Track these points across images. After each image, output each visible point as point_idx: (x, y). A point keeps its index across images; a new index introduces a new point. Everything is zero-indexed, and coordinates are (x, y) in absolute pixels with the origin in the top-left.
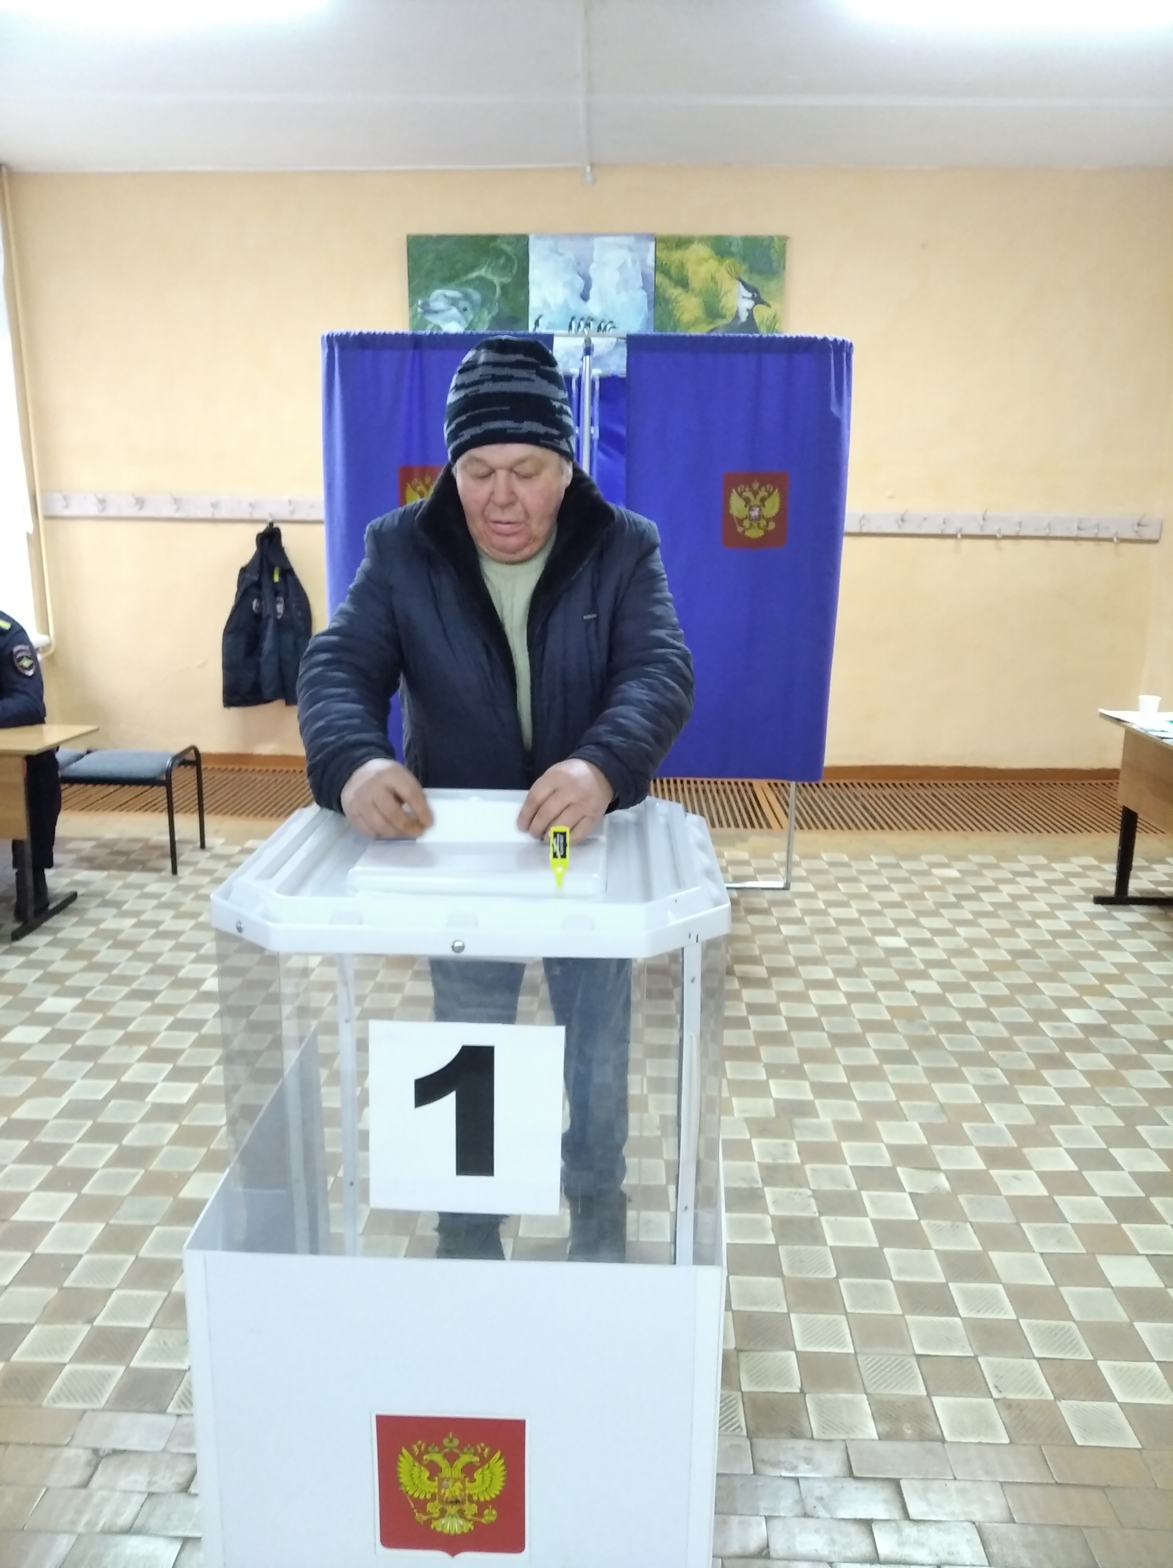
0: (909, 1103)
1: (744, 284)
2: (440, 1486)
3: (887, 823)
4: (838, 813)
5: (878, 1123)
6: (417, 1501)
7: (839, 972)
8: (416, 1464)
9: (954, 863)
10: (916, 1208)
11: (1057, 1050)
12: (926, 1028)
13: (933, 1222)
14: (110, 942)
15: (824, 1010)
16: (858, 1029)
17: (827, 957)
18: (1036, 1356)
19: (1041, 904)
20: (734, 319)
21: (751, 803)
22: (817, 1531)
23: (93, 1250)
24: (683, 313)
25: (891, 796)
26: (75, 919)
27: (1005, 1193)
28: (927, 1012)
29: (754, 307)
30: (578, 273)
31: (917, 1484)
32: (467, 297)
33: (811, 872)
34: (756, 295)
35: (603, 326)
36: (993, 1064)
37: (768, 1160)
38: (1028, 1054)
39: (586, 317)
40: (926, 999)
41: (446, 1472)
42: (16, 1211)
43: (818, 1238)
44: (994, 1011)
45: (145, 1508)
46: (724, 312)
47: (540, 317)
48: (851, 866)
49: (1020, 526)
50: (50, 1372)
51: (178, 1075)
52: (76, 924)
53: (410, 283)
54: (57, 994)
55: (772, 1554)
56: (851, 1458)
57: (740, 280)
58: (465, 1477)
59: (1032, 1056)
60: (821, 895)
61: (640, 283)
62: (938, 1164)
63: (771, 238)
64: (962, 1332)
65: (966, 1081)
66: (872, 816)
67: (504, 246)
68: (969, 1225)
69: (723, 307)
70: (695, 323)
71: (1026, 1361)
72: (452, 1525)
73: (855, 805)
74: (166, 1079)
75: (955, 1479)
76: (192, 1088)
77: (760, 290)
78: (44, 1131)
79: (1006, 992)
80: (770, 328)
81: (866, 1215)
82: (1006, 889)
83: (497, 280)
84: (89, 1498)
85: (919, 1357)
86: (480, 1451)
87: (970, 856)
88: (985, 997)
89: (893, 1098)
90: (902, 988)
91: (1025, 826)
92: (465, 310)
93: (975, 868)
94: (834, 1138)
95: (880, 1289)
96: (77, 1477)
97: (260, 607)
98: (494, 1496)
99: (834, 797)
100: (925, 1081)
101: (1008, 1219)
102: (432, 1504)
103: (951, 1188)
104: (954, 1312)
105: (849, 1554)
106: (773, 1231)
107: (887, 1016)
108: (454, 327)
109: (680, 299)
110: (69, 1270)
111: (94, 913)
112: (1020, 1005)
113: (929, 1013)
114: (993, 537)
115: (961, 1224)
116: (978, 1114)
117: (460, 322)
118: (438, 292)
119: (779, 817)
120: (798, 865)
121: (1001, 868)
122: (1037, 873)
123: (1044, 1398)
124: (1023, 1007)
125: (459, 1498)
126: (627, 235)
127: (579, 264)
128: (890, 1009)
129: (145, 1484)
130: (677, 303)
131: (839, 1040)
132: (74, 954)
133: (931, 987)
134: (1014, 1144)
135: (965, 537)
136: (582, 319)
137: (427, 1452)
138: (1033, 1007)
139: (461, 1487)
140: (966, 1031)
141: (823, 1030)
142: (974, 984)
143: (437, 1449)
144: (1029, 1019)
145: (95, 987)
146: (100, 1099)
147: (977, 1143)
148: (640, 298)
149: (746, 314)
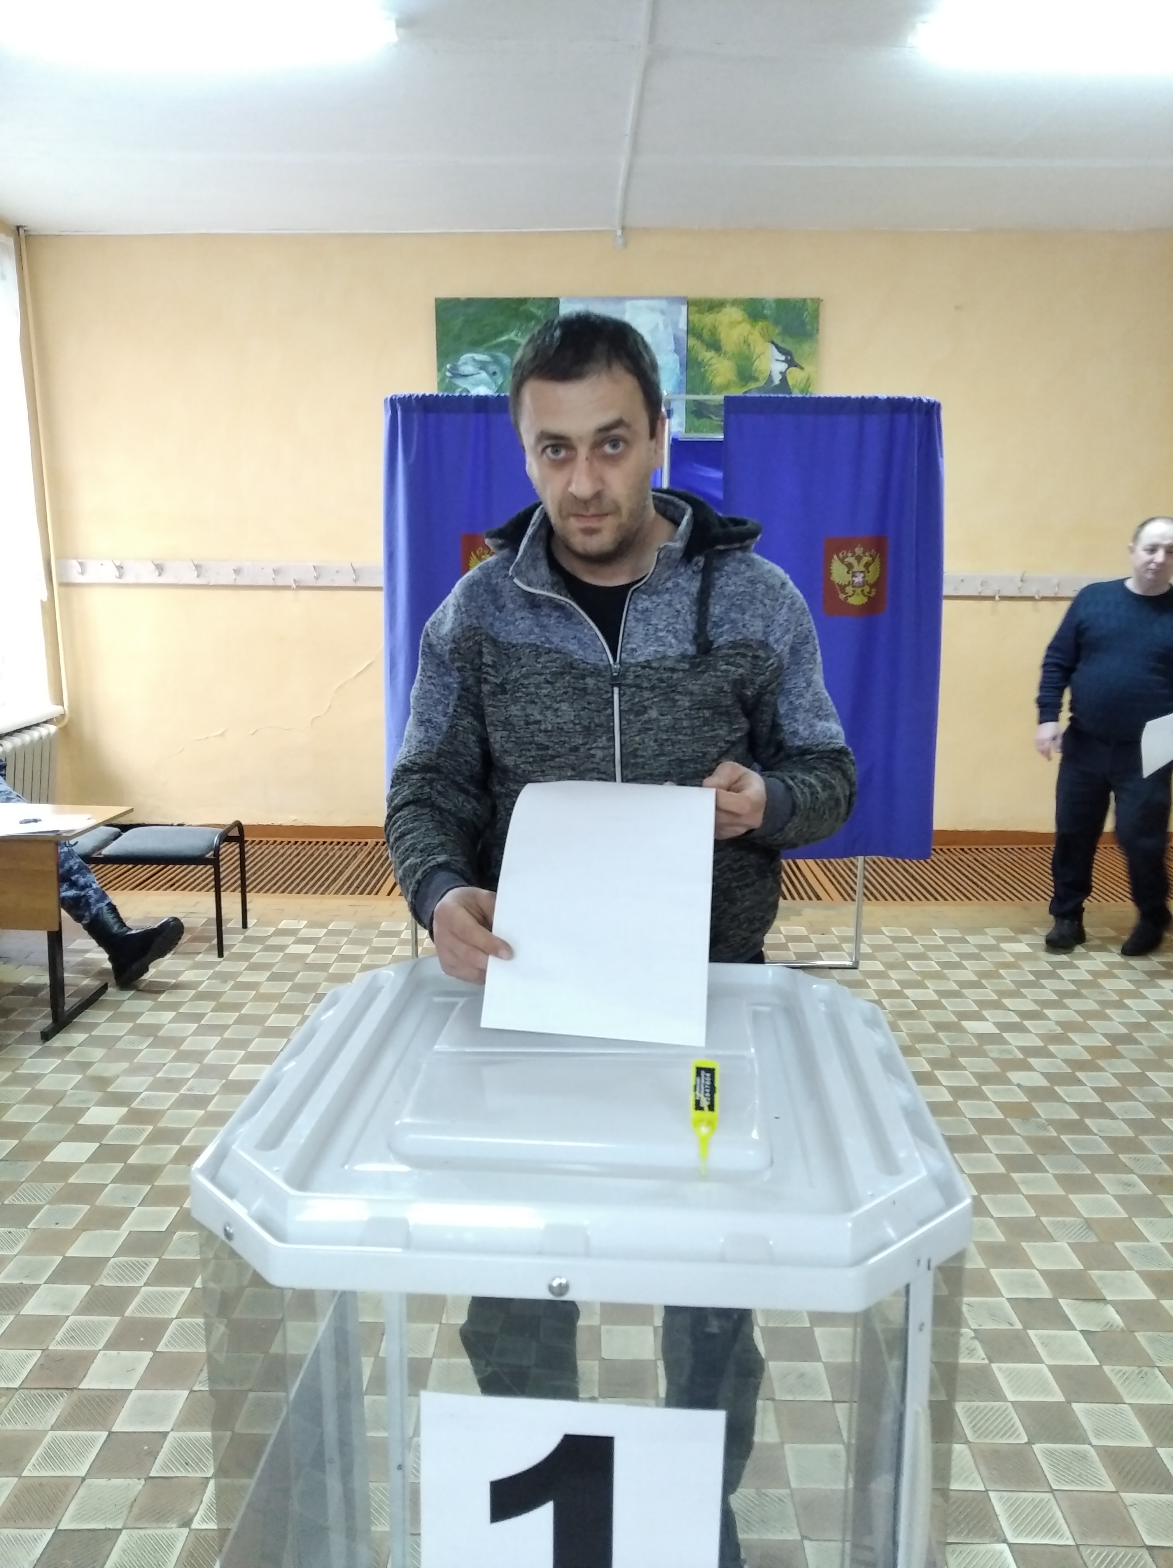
0: (1050, 1218)
1: (777, 347)
3: (940, 894)
5: (1024, 1245)
7: (936, 1064)
10: (1093, 1350)
12: (1043, 1127)
13: (1117, 1368)
16: (973, 1131)
23: (180, 1425)
24: (714, 376)
26: (110, 1014)
28: (1039, 1108)
29: (787, 369)
32: (496, 361)
33: (877, 948)
34: (789, 358)
36: (1127, 1170)
38: (1161, 1156)
40: (1035, 1093)
42: (84, 1378)
43: (994, 1392)
44: (1112, 1106)
46: (756, 375)
48: (916, 942)
49: (1058, 588)
52: (110, 1020)
53: (438, 347)
54: (102, 1103)
57: (773, 343)
60: (892, 974)
61: (672, 346)
62: (1103, 1295)
63: (805, 300)
65: (1104, 1191)
67: (534, 310)
69: (755, 370)
70: (728, 385)
77: (793, 352)
78: (105, 1272)
79: (1115, 1083)
80: (805, 388)
81: (1040, 1360)
88: (1096, 1090)
89: (1032, 1214)
90: (1006, 1081)
92: (495, 373)
95: (1082, 1458)
100: (1060, 1192)
103: (1126, 1325)
107: (999, 1115)
108: (483, 390)
109: (713, 361)
112: (1135, 1099)
113: (1043, 1110)
114: (1031, 599)
115: (1149, 1370)
116: (1129, 1231)
117: (488, 386)
118: (468, 356)
119: (826, 887)
124: (1140, 1102)
126: (660, 298)
128: (1000, 1106)
130: (710, 365)
132: (115, 1055)
133: (1036, 1080)
135: (1004, 598)
138: (1150, 1100)
140: (1087, 1130)
142: (1080, 1075)
144: (1149, 1115)
145: (141, 1093)
146: (164, 1230)
147: (1137, 1266)
148: (672, 362)
149: (780, 377)
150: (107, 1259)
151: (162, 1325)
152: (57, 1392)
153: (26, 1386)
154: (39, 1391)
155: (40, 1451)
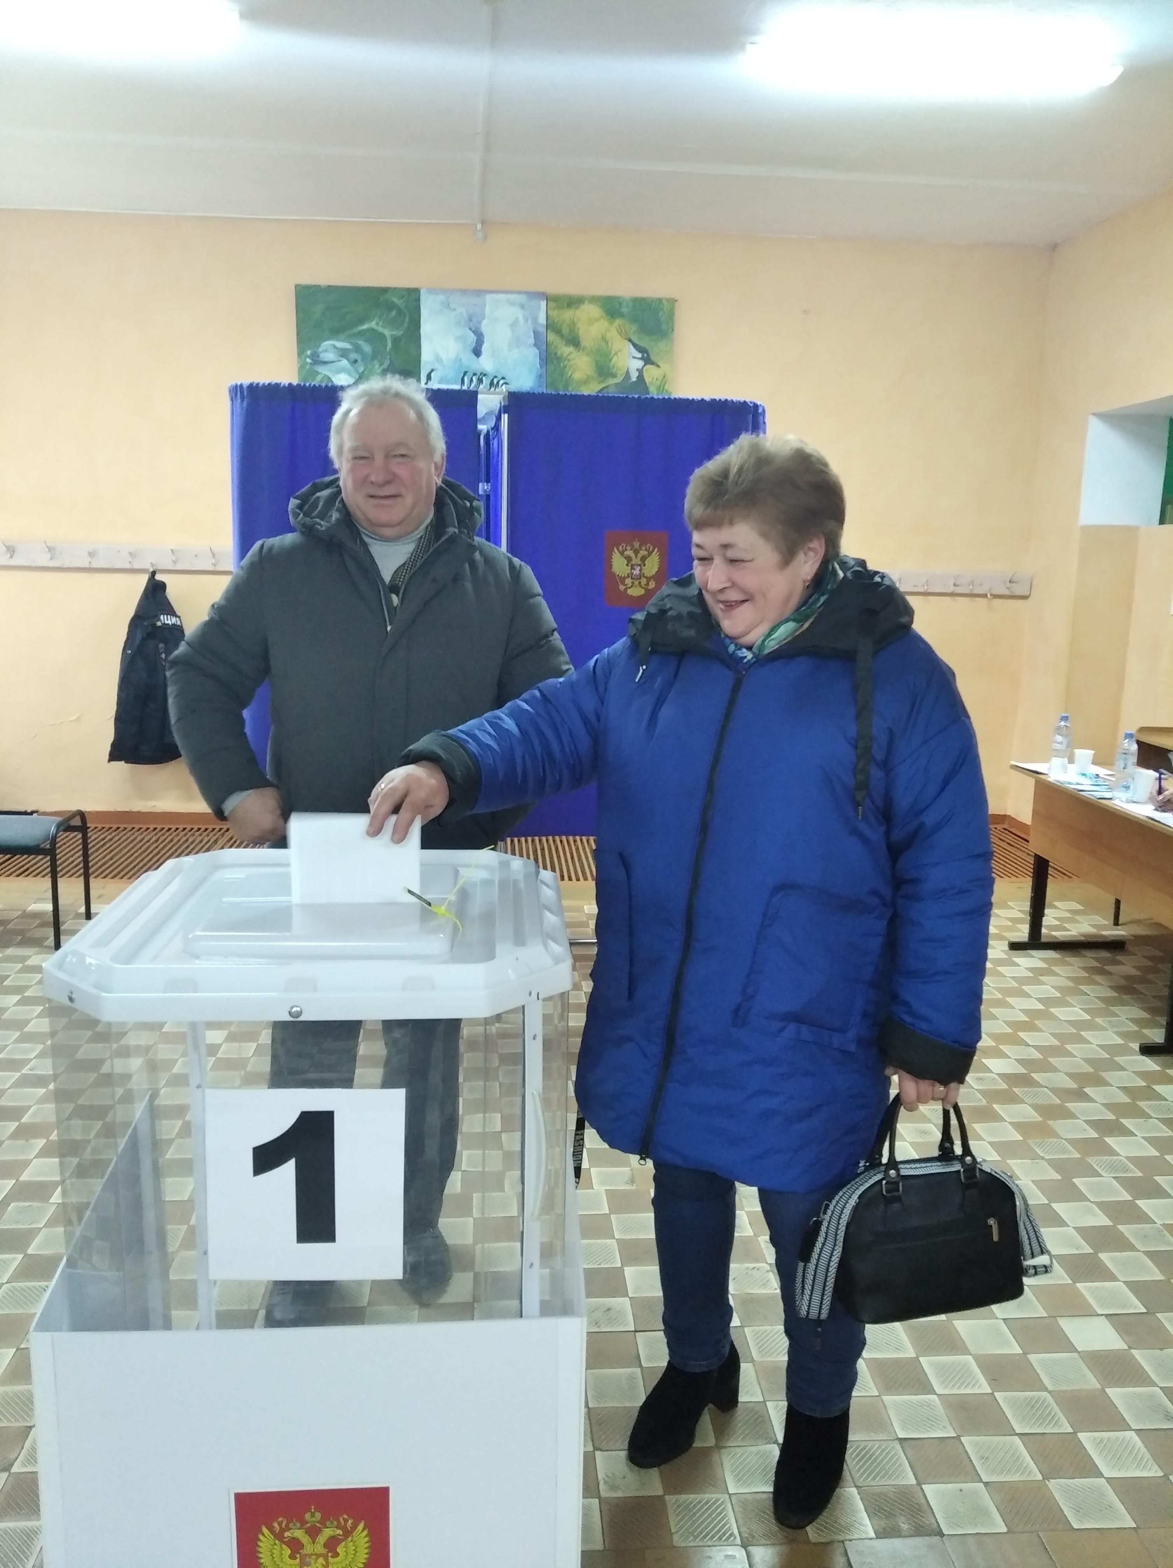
1: (635, 345)
2: (302, 1564)
8: (277, 1542)
18: (1017, 1431)
24: (574, 371)
29: (644, 366)
30: (471, 329)
34: (645, 355)
35: (495, 381)
39: (479, 372)
41: (308, 1548)
46: (615, 370)
47: (432, 371)
53: (299, 334)
57: (630, 340)
58: (328, 1552)
61: (531, 340)
63: (660, 300)
64: (941, 1411)
67: (395, 299)
69: (613, 367)
71: (1009, 1439)
83: (388, 333)
86: (343, 1523)
108: (344, 378)
109: (571, 357)
118: (328, 343)
123: (1031, 1478)
126: (519, 293)
127: (470, 320)
136: (475, 374)
137: (289, 1529)
139: (324, 1563)
143: (298, 1525)
148: (532, 355)
149: (637, 374)
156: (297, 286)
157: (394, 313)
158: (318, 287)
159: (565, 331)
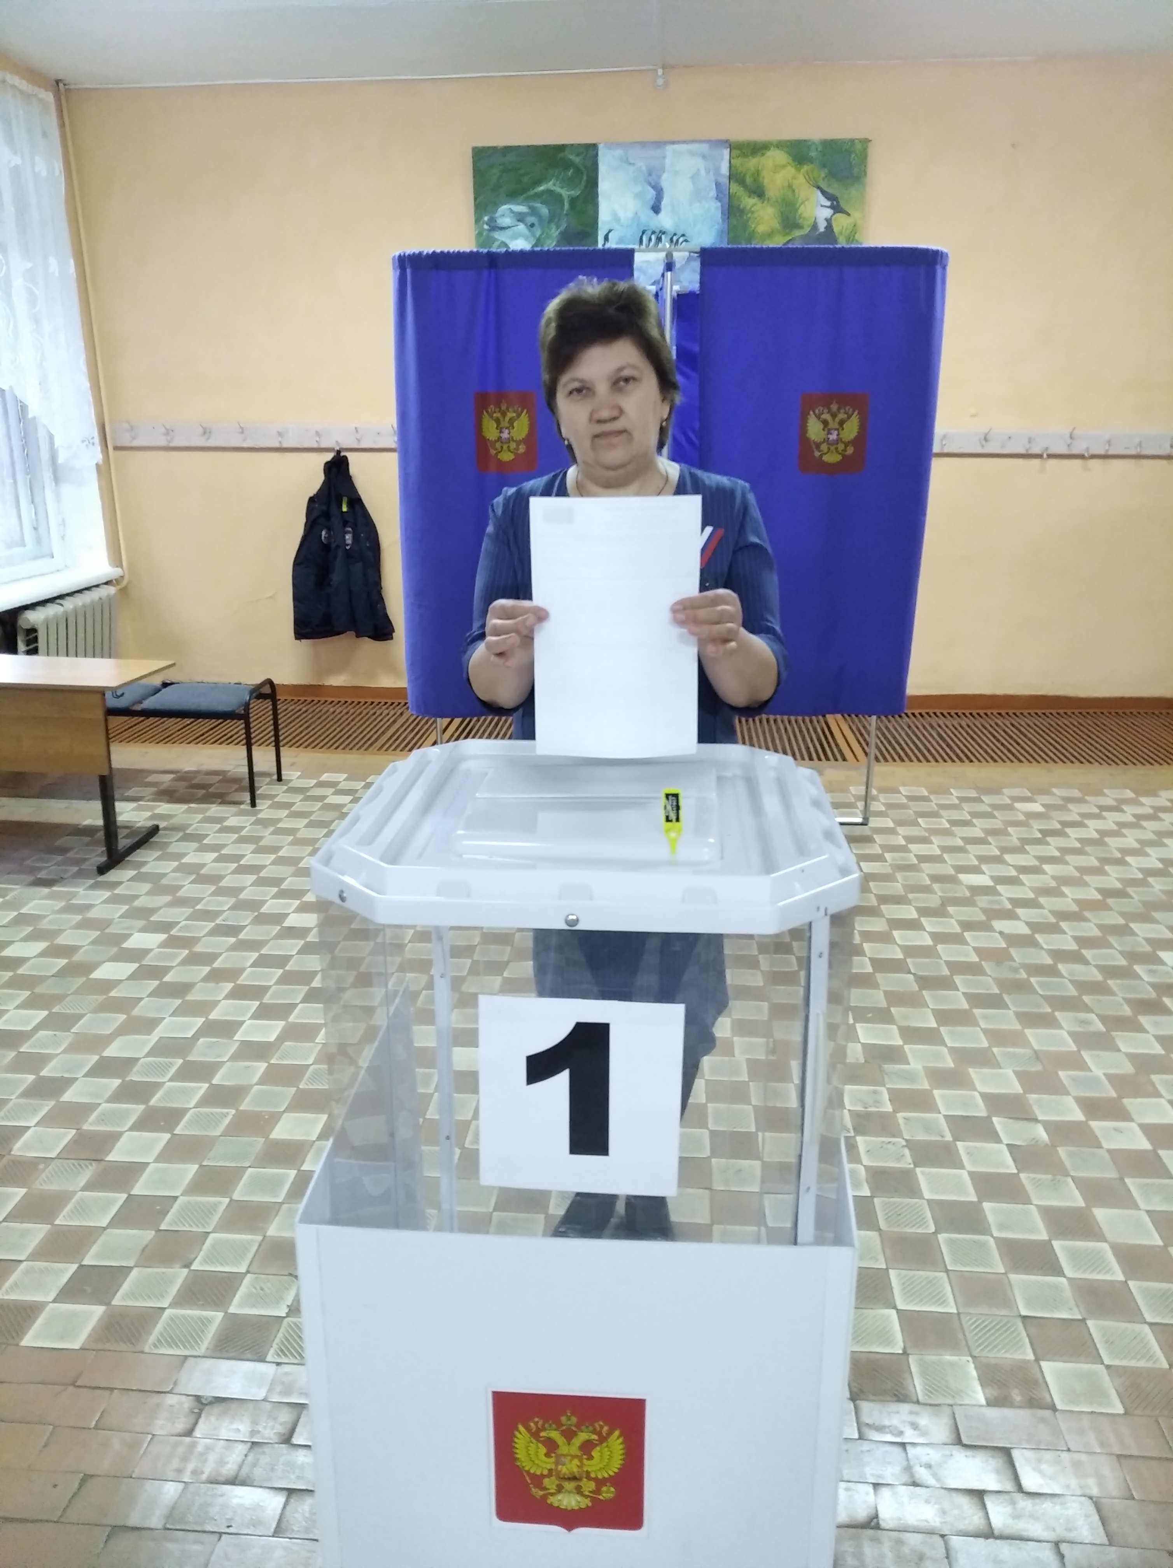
0: (1002, 1049)
1: (824, 193)
2: (557, 1463)
3: (966, 755)
4: (914, 742)
5: (971, 1070)
6: (534, 1477)
7: (924, 912)
8: (534, 1441)
9: (1037, 797)
10: (1014, 1160)
11: (1153, 995)
12: (1016, 970)
13: (1032, 1175)
14: (193, 877)
15: (910, 951)
16: (946, 972)
17: (910, 896)
18: (1148, 1320)
19: (1130, 840)
20: (812, 229)
21: (824, 733)
22: (927, 1502)
23: (189, 1191)
24: (758, 224)
25: (969, 726)
26: (158, 853)
27: (1106, 1145)
28: (1016, 953)
29: (832, 215)
30: (650, 184)
31: (1029, 1454)
32: (534, 211)
33: (890, 806)
34: (835, 203)
35: (675, 239)
36: (1087, 1009)
37: (859, 1108)
38: (1124, 999)
39: (658, 231)
40: (1015, 940)
41: (564, 1449)
42: (110, 1152)
43: (914, 1191)
44: (1087, 953)
45: (250, 1458)
46: (801, 221)
47: (610, 231)
48: (931, 801)
49: (1109, 445)
50: (150, 1316)
51: (265, 1012)
52: (158, 859)
53: (475, 199)
54: (143, 930)
55: (883, 1524)
56: (960, 1427)
57: (819, 188)
58: (582, 1455)
59: (1128, 1001)
60: (901, 830)
61: (713, 193)
62: (1036, 1116)
63: (852, 141)
64: (1068, 1292)
65: (1061, 1027)
66: (948, 745)
67: (572, 157)
68: (1070, 1180)
69: (800, 217)
70: (770, 235)
71: (1138, 1327)
72: (569, 1501)
73: (931, 735)
74: (253, 1017)
75: (1069, 1450)
76: (278, 1026)
77: (839, 197)
78: (135, 1069)
79: (1096, 933)
80: (851, 238)
81: (962, 1167)
82: (1093, 824)
83: (565, 193)
84: (193, 1446)
85: (1024, 1318)
86: (598, 1429)
87: (1054, 790)
88: (1076, 938)
89: (985, 1044)
90: (989, 928)
91: (1109, 758)
92: (532, 225)
93: (1061, 802)
94: (925, 1085)
95: (982, 1246)
96: (181, 1425)
97: (328, 538)
98: (612, 1473)
99: (909, 727)
100: (1017, 1026)
101: (1111, 1174)
102: (548, 1479)
103: (1051, 1141)
104: (1060, 1272)
105: (962, 1526)
106: (867, 1182)
107: (975, 958)
108: (520, 243)
109: (756, 208)
110: (165, 1212)
111: (176, 847)
112: (1112, 947)
113: (1018, 955)
114: (1081, 457)
115: (1062, 1178)
116: (1075, 1062)
117: (526, 239)
118: (504, 208)
119: (854, 749)
120: (874, 799)
121: (1086, 802)
122: (1125, 808)
123: (1157, 1366)
124: (1117, 950)
125: (578, 1476)
126: (701, 142)
127: (650, 174)
128: (977, 950)
129: (248, 1434)
130: (752, 212)
131: (926, 982)
132: (159, 889)
133: (1019, 928)
134: (1113, 1094)
135: (1050, 456)
136: (654, 233)
137: (544, 1429)
138: (1128, 949)
139: (579, 1464)
140: (1057, 974)
141: (910, 973)
142: (1064, 925)
143: (554, 1426)
144: (1123, 962)
145: (180, 922)
146: (189, 1036)
147: (1075, 1093)
148: (713, 209)
149: (825, 224)
150: (138, 1059)
151: (181, 1113)
152: (87, 1162)
153: (61, 1156)
154: (73, 1161)
155: (70, 1206)
156: (474, 149)
157: (570, 172)
158: (495, 148)
159: (749, 180)
